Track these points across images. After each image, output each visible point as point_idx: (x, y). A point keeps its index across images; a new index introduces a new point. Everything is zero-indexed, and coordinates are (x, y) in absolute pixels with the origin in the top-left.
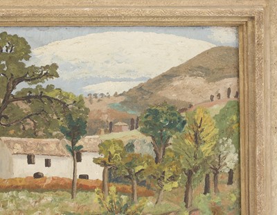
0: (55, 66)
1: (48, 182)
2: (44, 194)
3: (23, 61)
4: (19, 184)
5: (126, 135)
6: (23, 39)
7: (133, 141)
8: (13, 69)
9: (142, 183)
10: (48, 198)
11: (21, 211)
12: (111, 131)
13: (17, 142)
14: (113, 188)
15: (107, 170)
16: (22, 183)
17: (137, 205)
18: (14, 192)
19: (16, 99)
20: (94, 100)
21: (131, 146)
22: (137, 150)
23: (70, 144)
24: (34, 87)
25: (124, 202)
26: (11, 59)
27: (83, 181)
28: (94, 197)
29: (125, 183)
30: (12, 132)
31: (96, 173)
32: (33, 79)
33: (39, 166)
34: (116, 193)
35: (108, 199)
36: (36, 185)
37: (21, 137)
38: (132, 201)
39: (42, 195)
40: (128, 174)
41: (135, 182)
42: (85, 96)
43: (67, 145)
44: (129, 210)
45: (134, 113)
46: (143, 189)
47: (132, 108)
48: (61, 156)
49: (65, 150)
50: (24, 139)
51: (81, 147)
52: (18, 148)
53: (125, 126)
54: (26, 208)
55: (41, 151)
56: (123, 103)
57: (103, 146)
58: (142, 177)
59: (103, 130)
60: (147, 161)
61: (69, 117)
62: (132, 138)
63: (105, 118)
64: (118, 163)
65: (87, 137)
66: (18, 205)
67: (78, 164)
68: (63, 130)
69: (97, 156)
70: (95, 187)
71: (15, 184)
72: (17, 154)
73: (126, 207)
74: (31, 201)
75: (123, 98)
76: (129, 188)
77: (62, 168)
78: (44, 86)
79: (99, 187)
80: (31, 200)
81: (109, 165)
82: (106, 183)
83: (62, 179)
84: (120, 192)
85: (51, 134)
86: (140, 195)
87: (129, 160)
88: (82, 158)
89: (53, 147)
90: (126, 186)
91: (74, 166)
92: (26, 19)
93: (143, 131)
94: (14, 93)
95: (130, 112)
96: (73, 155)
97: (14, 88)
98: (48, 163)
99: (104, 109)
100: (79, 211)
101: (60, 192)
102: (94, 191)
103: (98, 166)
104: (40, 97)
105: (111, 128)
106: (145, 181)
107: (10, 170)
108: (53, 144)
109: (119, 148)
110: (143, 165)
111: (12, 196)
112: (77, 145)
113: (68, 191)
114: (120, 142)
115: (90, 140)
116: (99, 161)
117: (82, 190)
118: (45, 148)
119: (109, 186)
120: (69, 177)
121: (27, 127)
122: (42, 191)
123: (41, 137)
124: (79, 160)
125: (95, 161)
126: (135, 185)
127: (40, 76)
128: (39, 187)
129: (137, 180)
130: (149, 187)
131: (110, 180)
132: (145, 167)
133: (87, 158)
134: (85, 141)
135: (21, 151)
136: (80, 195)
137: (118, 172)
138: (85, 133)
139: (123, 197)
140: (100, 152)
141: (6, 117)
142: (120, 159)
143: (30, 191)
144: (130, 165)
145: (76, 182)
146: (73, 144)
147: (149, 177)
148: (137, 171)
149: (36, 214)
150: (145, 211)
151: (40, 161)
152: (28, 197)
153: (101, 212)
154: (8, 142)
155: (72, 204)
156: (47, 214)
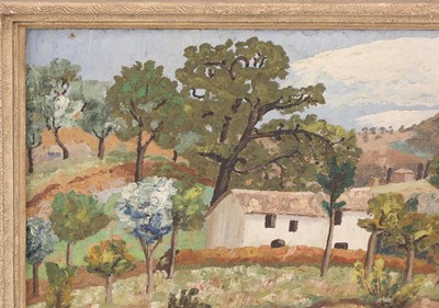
0: (321, 88)
1: (291, 252)
2: (283, 270)
3: (277, 80)
4: (250, 256)
5: (408, 186)
6: (279, 48)
7: (417, 195)
8: (262, 92)
9: (420, 256)
10: (288, 275)
11: (247, 294)
12: (388, 181)
13: (255, 197)
14: (380, 262)
15: (375, 236)
16: (254, 255)
17: (411, 285)
18: (241, 268)
19: (260, 134)
20: (371, 136)
21: (413, 203)
22: (420, 210)
23: (328, 200)
24: (288, 117)
25: (393, 281)
26: (260, 77)
28: (352, 275)
29: (399, 255)
30: (248, 182)
32: (288, 107)
33: (280, 230)
34: (384, 269)
35: (371, 278)
36: (272, 258)
37: (261, 189)
38: (403, 280)
39: (280, 271)
40: (404, 242)
41: (412, 253)
42: (358, 130)
43: (324, 201)
44: (398, 293)
45: (423, 156)
46: (422, 263)
47: (422, 149)
48: (313, 216)
49: (320, 208)
50: (264, 193)
51: (343, 203)
52: (255, 205)
53: (410, 177)
54: (255, 290)
55: (286, 209)
56: (411, 141)
57: (375, 203)
58: (422, 247)
59: (377, 179)
60: (433, 224)
61: (332, 162)
62: (417, 191)
63: (383, 162)
64: (393, 227)
65: (354, 189)
66: (244, 285)
67: (336, 227)
68: (321, 179)
69: (364, 216)
70: (355, 261)
71: (243, 256)
72: (252, 213)
73: (395, 288)
74: (263, 280)
75: (412, 134)
76: (402, 262)
77: (312, 234)
78: (303, 116)
79: (361, 261)
80: (263, 278)
81: (380, 230)
82: (371, 255)
83: (311, 249)
84: (388, 267)
85: (303, 185)
86: (417, 271)
87: (408, 222)
88: (343, 219)
89: (304, 203)
90: (399, 260)
91: (330, 230)
92: (292, 19)
93: (433, 182)
94: (258, 126)
95: (419, 154)
96: (331, 216)
97: (259, 119)
98: (293, 227)
99: (383, 149)
100: (329, 295)
101: (306, 268)
102: (353, 266)
103: (364, 230)
104: (295, 132)
105: (388, 176)
106: (426, 252)
107: (239, 236)
108: (307, 199)
109: (397, 206)
110: (427, 229)
111: (238, 273)
112: (338, 201)
113: (317, 266)
114: (399, 197)
115: (357, 193)
116: (366, 224)
117: (337, 265)
118: (292, 206)
119: (375, 259)
120: (320, 246)
121: (271, 175)
122: (280, 266)
123: (289, 190)
124: (338, 222)
125: (361, 223)
126: (412, 257)
127: (298, 102)
128: (276, 260)
129: (416, 251)
130: (431, 260)
131: (379, 250)
132: (430, 232)
133: (350, 220)
134: (353, 196)
135: (258, 209)
136: (332, 272)
137: (390, 239)
138: (351, 184)
139: (392, 274)
140: (369, 212)
141: (243, 161)
142: (397, 220)
143: (263, 266)
144: (409, 229)
145: (329, 253)
146: (333, 199)
147: (433, 247)
148: (417, 238)
149: (268, 298)
150: (420, 293)
151: (282, 224)
152: (259, 273)
153: (360, 295)
154: (241, 197)
155: (318, 285)
156: (284, 299)
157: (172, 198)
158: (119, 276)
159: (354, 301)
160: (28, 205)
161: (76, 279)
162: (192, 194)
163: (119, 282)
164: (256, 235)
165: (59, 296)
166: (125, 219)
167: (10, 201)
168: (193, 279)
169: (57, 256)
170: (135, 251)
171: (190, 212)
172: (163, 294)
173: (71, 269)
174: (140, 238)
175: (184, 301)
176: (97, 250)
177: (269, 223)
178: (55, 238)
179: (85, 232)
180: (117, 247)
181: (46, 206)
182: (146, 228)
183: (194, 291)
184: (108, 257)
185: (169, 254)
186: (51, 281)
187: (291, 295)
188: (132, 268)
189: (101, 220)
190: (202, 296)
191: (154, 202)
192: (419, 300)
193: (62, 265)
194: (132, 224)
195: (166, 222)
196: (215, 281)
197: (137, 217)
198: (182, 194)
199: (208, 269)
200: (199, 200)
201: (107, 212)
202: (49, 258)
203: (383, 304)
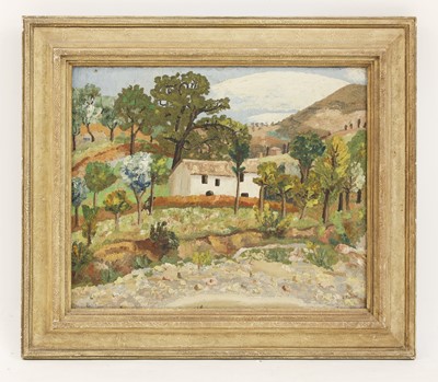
0: (227, 100)
1: (217, 199)
2: (213, 210)
3: (204, 95)
4: (194, 201)
5: (280, 158)
6: (204, 77)
7: (284, 163)
8: (196, 102)
9: (290, 201)
10: (216, 213)
11: (194, 225)
12: (267, 154)
13: (196, 164)
14: (267, 205)
15: (263, 189)
16: (197, 200)
17: (285, 220)
18: (190, 209)
19: (196, 126)
20: (256, 128)
21: (282, 168)
22: (287, 172)
23: (235, 166)
24: (211, 116)
25: (276, 217)
26: (195, 94)
27: (244, 199)
28: (252, 213)
29: (277, 200)
30: (191, 155)
31: (254, 191)
32: (211, 110)
33: (211, 185)
34: (269, 210)
35: (263, 215)
36: (207, 202)
37: (198, 159)
38: (281, 217)
39: (211, 211)
40: (279, 192)
41: (284, 199)
42: (249, 124)
43: (233, 167)
44: (279, 225)
45: (286, 140)
46: (290, 206)
47: (284, 136)
48: (228, 176)
49: (231, 171)
50: (200, 161)
51: (244, 168)
52: (196, 169)
53: (279, 152)
54: (198, 222)
55: (213, 172)
56: (278, 131)
57: (262, 167)
58: (290, 195)
59: (261, 154)
60: (295, 181)
61: (236, 142)
62: (283, 161)
63: (264, 143)
64: (272, 182)
65: (249, 159)
66: (192, 220)
67: (241, 183)
68: (231, 153)
69: (256, 176)
70: (253, 204)
71: (191, 201)
72: (194, 174)
73: (277, 221)
75: (277, 127)
76: (279, 205)
77: (228, 188)
78: (219, 116)
79: (256, 204)
80: (203, 215)
81: (265, 184)
82: (262, 200)
83: (228, 197)
84: (273, 208)
85: (221, 157)
86: (289, 211)
87: (281, 180)
88: (245, 178)
89: (222, 168)
90: (277, 203)
91: (238, 185)
92: (210, 59)
93: (292, 155)
94: (195, 121)
95: (283, 139)
96: (237, 176)
97: (195, 117)
98: (217, 183)
99: (263, 136)
100: (240, 226)
101: (226, 209)
102: (252, 207)
103: (257, 185)
104: (215, 125)
105: (267, 152)
106: (292, 199)
107: (188, 189)
108: (224, 166)
109: (273, 170)
110: (291, 184)
111: (188, 212)
112: (241, 166)
113: (232, 208)
114: (274, 164)
115: (251, 162)
116: (257, 181)
117: (243, 207)
118: (216, 169)
119: (264, 203)
120: (233, 195)
121: (204, 151)
122: (212, 208)
123: (214, 160)
124: (242, 180)
125: (255, 180)
126: (285, 202)
127: (215, 108)
128: (209, 204)
129: (287, 198)
130: (295, 204)
131: (266, 198)
132: (293, 186)
133: (248, 178)
134: (249, 164)
135: (198, 171)
136: (241, 211)
137: (271, 190)
138: (247, 157)
139: (274, 213)
140: (258, 173)
141: (188, 142)
142: (274, 178)
143: (202, 207)
144: (281, 184)
145: (238, 199)
146: (238, 166)
147: (296, 195)
148: (286, 190)
149: (206, 228)
150: (291, 225)
151: (211, 181)
152: (201, 212)
153: (257, 226)
154: (188, 164)
155: (234, 219)
156: (215, 229)
157: (150, 165)
158: (123, 213)
159: (254, 230)
160: (73, 169)
161: (99, 215)
162: (161, 162)
163: (123, 217)
164: (197, 189)
165: (89, 226)
166: (125, 177)
167: (63, 163)
168: (163, 216)
169: (88, 202)
170: (131, 198)
171: (160, 174)
172: (147, 225)
173: (97, 209)
174: (134, 189)
175: (159, 229)
176: (110, 196)
177: (204, 181)
178: (87, 189)
179: (103, 186)
180: (121, 195)
181: (82, 169)
182: (137, 183)
183: (164, 224)
184: (116, 201)
185: (150, 199)
186: (85, 217)
187: (219, 227)
188: (129, 208)
189: (112, 178)
190: (169, 227)
191: (141, 167)
192: (291, 229)
193: (91, 207)
194: (129, 181)
195: (148, 179)
196: (176, 217)
197: (132, 176)
198: (155, 162)
199: (171, 209)
200: (165, 167)
201: (116, 174)
202: (84, 203)
203: (270, 232)
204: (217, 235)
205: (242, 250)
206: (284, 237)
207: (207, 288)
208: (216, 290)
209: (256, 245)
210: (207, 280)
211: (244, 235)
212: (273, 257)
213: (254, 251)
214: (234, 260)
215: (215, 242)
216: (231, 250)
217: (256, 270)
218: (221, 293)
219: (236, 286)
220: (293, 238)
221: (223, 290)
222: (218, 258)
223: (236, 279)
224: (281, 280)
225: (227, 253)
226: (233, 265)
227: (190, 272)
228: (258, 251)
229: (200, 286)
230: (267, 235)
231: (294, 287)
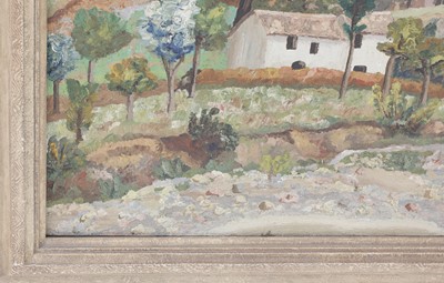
1: (311, 74)
2: (303, 91)
4: (271, 77)
5: (427, 12)
7: (436, 21)
9: (436, 80)
10: (307, 96)
11: (267, 114)
12: (408, 6)
13: (278, 18)
14: (397, 86)
15: (393, 61)
16: (275, 76)
17: (425, 109)
18: (262, 88)
21: (432, 28)
22: (438, 35)
23: (349, 24)
25: (409, 104)
27: (358, 75)
28: (369, 97)
29: (416, 79)
30: (271, 3)
33: (302, 52)
34: (400, 93)
35: (388, 101)
36: (293, 80)
37: (284, 10)
38: (419, 104)
39: (299, 92)
40: (421, 66)
41: (428, 77)
43: (345, 25)
44: (413, 116)
46: (437, 87)
48: (334, 39)
49: (341, 31)
50: (287, 14)
51: (364, 26)
52: (278, 26)
54: (275, 110)
55: (307, 31)
57: (395, 27)
58: (439, 71)
59: (398, 4)
62: (435, 17)
64: (410, 51)
65: (375, 13)
66: (264, 106)
67: (356, 50)
68: (343, 2)
69: (383, 40)
70: (373, 84)
71: (264, 77)
72: (274, 34)
73: (411, 111)
74: (283, 101)
76: (418, 85)
77: (332, 56)
79: (379, 83)
80: (283, 99)
81: (398, 54)
82: (389, 78)
83: (331, 71)
84: (405, 91)
85: (326, 8)
86: (432, 95)
87: (426, 47)
88: (363, 42)
89: (325, 25)
90: (415, 83)
91: (350, 53)
96: (351, 39)
98: (314, 48)
100: (346, 116)
101: (325, 90)
102: (370, 89)
103: (383, 54)
105: (409, 1)
106: (442, 77)
107: (261, 57)
108: (328, 22)
109: (416, 31)
111: (259, 93)
112: (359, 24)
113: (335, 88)
114: (419, 22)
115: (378, 17)
116: (385, 48)
117: (355, 88)
118: (314, 28)
119: (392, 82)
120: (340, 69)
122: (300, 88)
123: (312, 12)
124: (358, 45)
125: (380, 47)
126: (428, 81)
128: (297, 81)
129: (432, 75)
131: (396, 74)
133: (369, 43)
134: (374, 19)
135: (281, 30)
136: (350, 94)
137: (407, 63)
138: (372, 8)
139: (408, 98)
140: (389, 35)
142: (415, 45)
143: (283, 87)
144: (427, 54)
145: (348, 76)
146: (354, 22)
148: (433, 63)
149: (287, 118)
150: (434, 117)
151: (303, 46)
152: (279, 94)
153: (377, 117)
154: (265, 18)
155: (337, 107)
156: (303, 120)
157: (195, 17)
158: (140, 94)
159: (370, 123)
160: (49, 20)
161: (97, 97)
162: (215, 13)
163: (141, 100)
164: (277, 56)
165: (79, 113)
166: (148, 37)
167: (30, 16)
168: (213, 99)
169: (78, 73)
170: (157, 69)
171: (212, 32)
172: (183, 113)
173: (92, 87)
174: (162, 56)
175: (205, 120)
176: (119, 67)
177: (291, 45)
178: (76, 54)
179: (106, 49)
180: (138, 66)
181: (67, 21)
182: (169, 47)
183: (214, 111)
184: (129, 75)
185: (191, 74)
186: (72, 98)
187: (309, 117)
188: (153, 87)
189: (123, 38)
190: (222, 116)
191: (177, 20)
192: (432, 123)
193: (83, 82)
194: (154, 43)
195: (188, 41)
196: (236, 101)
197: (159, 35)
198: (205, 13)
199: (229, 89)
200: (221, 20)
201: (130, 30)
202: (70, 75)
203: (398, 126)
204: (306, 130)
205: (346, 153)
206: (418, 135)
207: (280, 207)
208: (295, 210)
209: (371, 146)
210: (283, 195)
211: (352, 131)
212: (396, 163)
213: (365, 155)
214: (331, 168)
215: (300, 140)
216: (327, 152)
217: (366, 182)
218: (304, 213)
219: (330, 204)
220: (435, 135)
221: (308, 209)
222: (303, 164)
223: (330, 195)
224: (405, 196)
225: (320, 157)
226: (328, 175)
227: (254, 184)
228: (374, 155)
229: (268, 204)
230: (391, 131)
231: (425, 205)
